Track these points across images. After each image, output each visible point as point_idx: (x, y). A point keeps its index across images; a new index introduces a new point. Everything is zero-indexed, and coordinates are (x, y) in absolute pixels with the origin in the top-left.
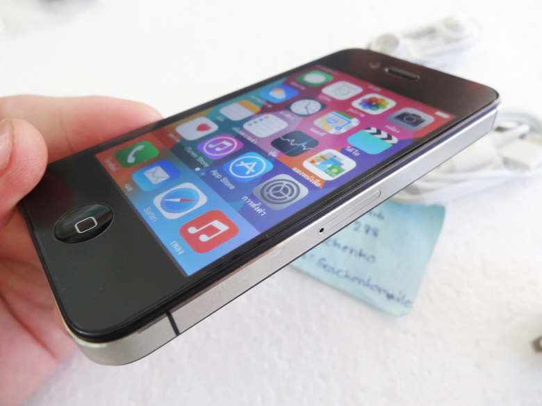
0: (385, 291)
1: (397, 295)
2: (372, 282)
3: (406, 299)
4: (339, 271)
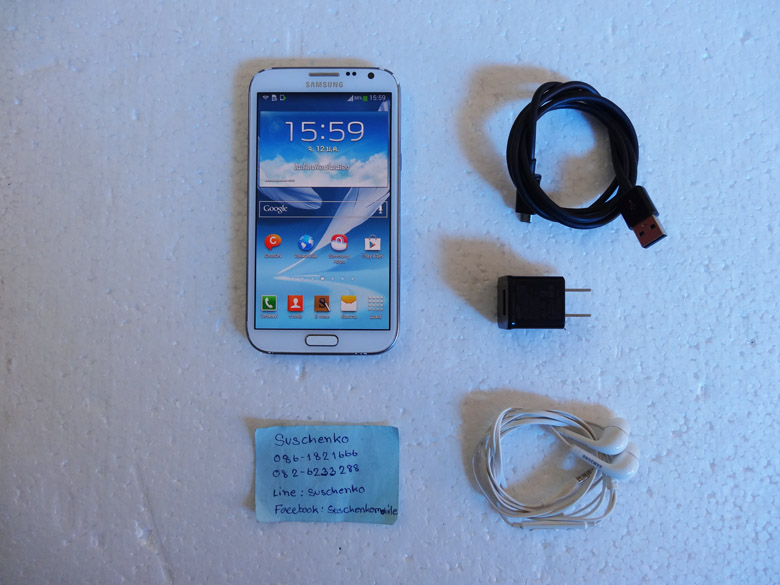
0: (379, 510)
1: (387, 509)
2: (369, 507)
3: (393, 509)
4: (344, 510)
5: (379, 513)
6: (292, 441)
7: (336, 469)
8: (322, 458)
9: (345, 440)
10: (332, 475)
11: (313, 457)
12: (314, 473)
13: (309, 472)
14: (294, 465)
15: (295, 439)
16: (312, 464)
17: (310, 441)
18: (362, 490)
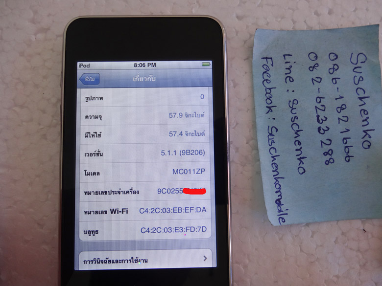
0: (280, 195)
1: (283, 208)
2: (281, 182)
3: (285, 217)
5: (276, 197)
6: (358, 75)
7: (327, 135)
8: (340, 116)
10: (319, 129)
11: (340, 103)
12: (319, 106)
13: (319, 99)
14: (327, 79)
17: (361, 99)
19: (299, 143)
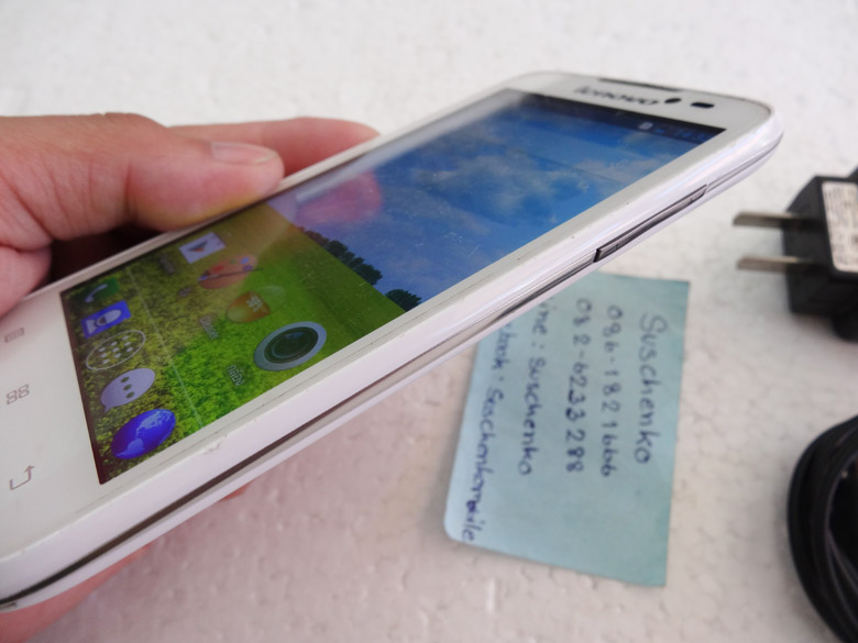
0: (478, 496)
1: (477, 517)
2: (486, 475)
3: (475, 532)
4: (489, 422)
5: (471, 496)
6: (648, 348)
7: (580, 424)
8: (608, 399)
9: (642, 455)
10: (569, 412)
11: (611, 380)
12: (577, 377)
13: (580, 367)
14: (598, 341)
15: (652, 354)
16: (596, 376)
17: (647, 382)
18: (524, 468)
19: (532, 425)
